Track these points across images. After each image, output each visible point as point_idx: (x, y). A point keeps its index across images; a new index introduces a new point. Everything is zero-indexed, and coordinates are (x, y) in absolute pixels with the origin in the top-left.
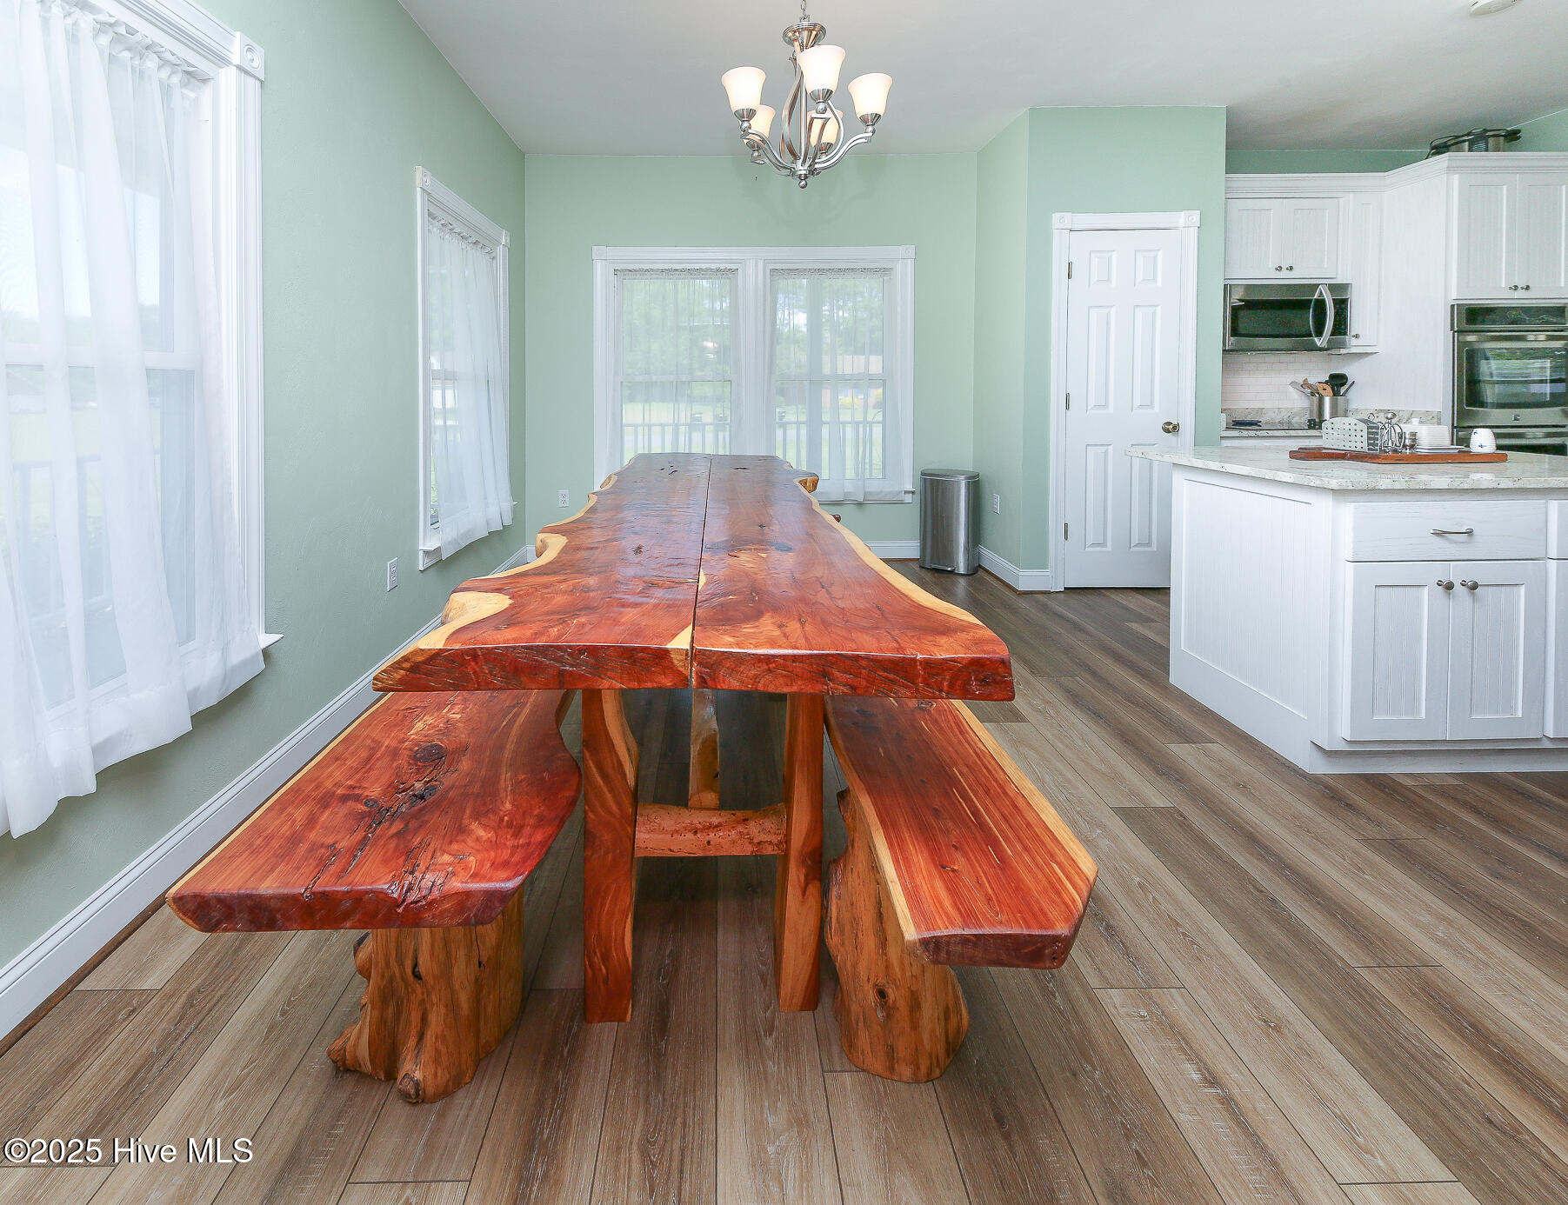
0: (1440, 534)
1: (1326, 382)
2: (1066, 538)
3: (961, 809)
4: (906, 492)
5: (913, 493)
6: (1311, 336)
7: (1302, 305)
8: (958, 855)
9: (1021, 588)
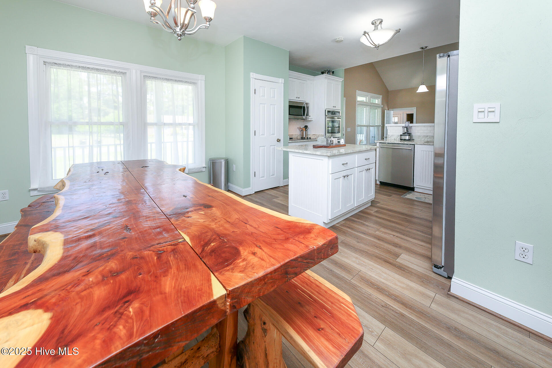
0: (343, 164)
1: (304, 128)
2: (255, 176)
3: (305, 297)
4: (203, 167)
5: (205, 167)
6: (302, 115)
7: (300, 107)
8: (318, 321)
9: (243, 195)
